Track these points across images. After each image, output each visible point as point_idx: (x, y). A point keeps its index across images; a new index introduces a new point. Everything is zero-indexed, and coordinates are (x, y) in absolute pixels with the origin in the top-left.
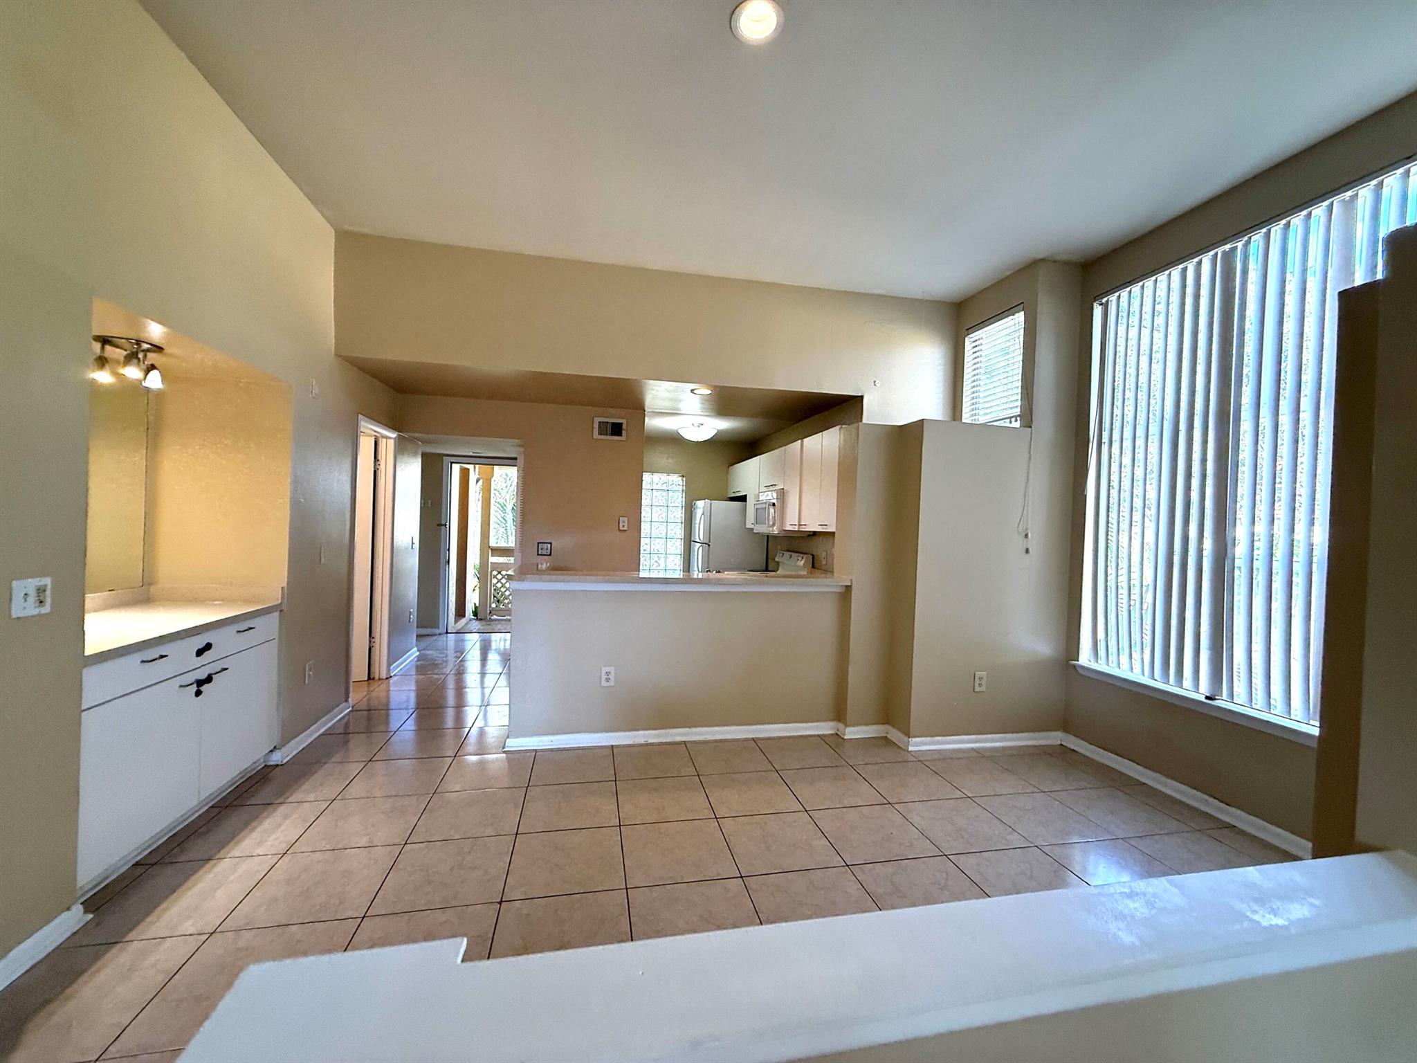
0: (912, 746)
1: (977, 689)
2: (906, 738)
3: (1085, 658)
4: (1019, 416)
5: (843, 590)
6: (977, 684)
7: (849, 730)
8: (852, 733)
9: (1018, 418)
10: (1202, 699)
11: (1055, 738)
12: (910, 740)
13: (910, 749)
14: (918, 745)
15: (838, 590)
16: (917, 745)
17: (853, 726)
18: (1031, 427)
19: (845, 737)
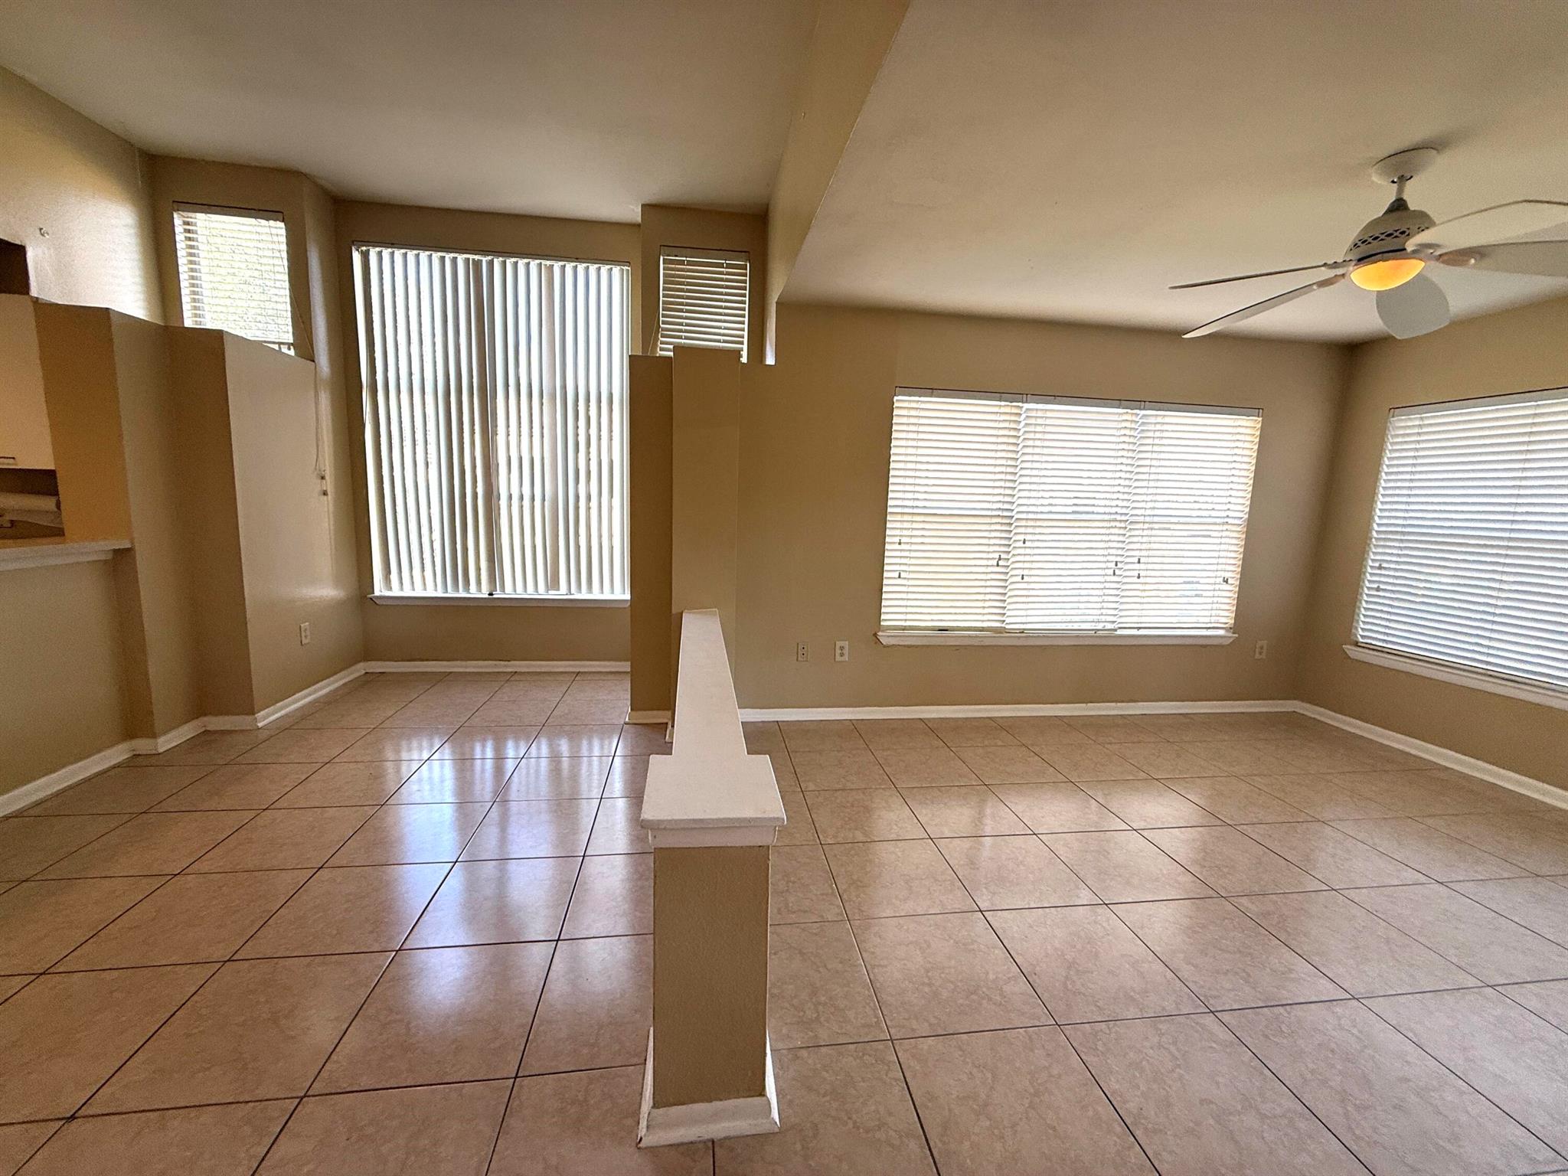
0: (260, 722)
1: (305, 641)
2: (249, 718)
3: (379, 589)
4: (292, 344)
5: (110, 556)
6: (303, 638)
7: (161, 740)
8: (166, 742)
9: (292, 347)
10: (487, 596)
11: (360, 669)
12: (256, 715)
13: (260, 725)
14: (267, 717)
15: (103, 557)
16: (265, 718)
17: (165, 733)
18: (313, 361)
19: (161, 751)
